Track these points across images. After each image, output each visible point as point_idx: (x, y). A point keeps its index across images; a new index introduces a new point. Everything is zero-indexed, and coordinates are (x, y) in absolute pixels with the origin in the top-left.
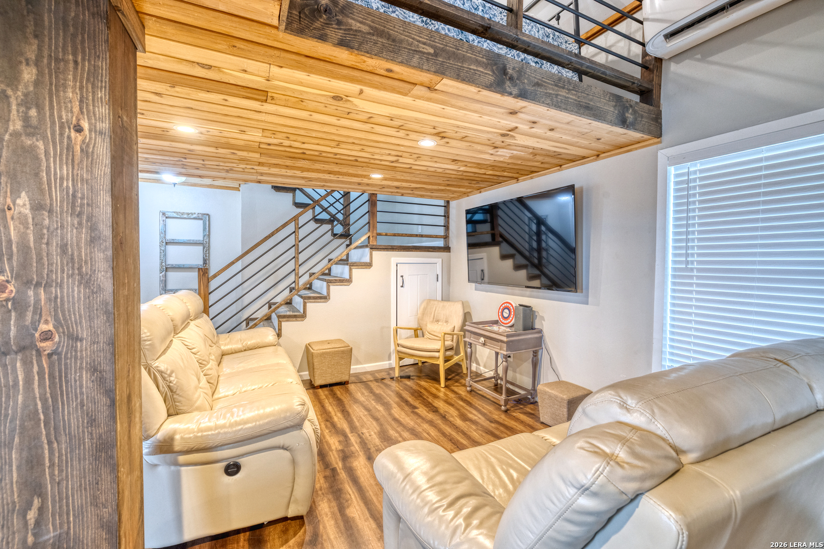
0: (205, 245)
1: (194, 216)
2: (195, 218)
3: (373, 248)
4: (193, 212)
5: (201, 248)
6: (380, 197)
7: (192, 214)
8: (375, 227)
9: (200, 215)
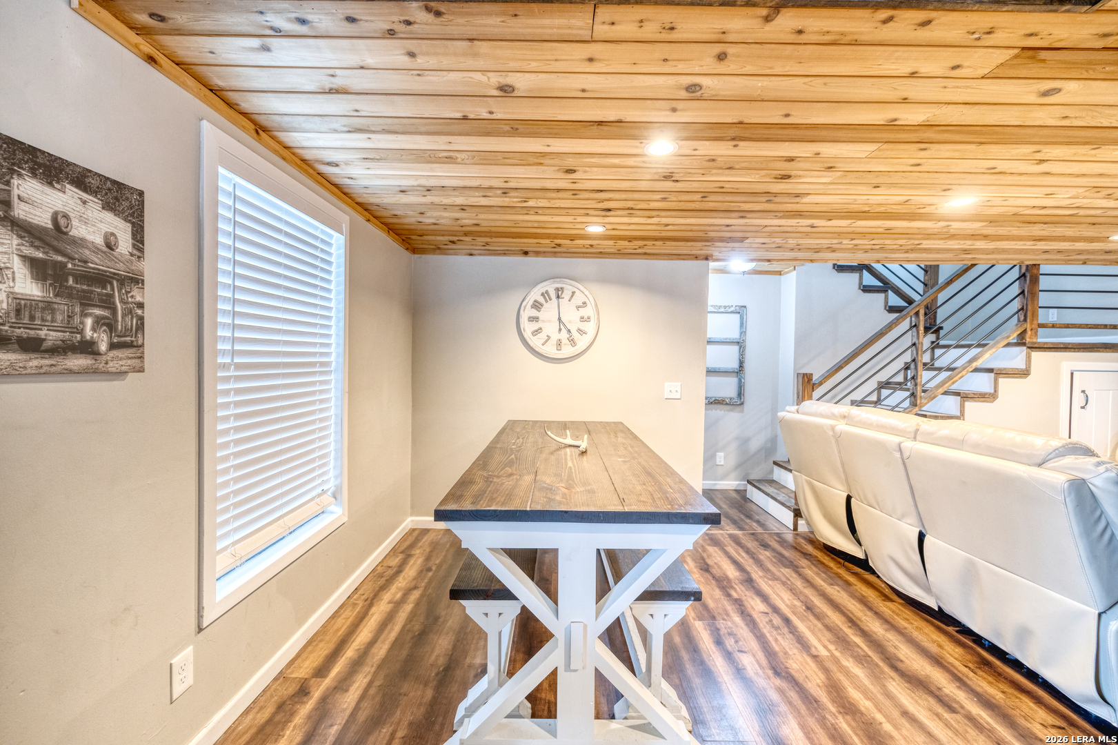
0: (740, 344)
1: (732, 309)
2: (732, 312)
3: (1033, 348)
4: (730, 305)
5: (736, 348)
6: (1043, 270)
7: (729, 307)
8: (1035, 315)
9: (737, 308)
